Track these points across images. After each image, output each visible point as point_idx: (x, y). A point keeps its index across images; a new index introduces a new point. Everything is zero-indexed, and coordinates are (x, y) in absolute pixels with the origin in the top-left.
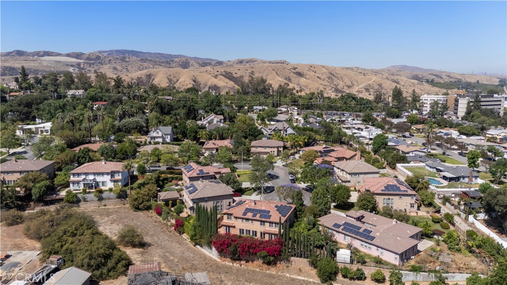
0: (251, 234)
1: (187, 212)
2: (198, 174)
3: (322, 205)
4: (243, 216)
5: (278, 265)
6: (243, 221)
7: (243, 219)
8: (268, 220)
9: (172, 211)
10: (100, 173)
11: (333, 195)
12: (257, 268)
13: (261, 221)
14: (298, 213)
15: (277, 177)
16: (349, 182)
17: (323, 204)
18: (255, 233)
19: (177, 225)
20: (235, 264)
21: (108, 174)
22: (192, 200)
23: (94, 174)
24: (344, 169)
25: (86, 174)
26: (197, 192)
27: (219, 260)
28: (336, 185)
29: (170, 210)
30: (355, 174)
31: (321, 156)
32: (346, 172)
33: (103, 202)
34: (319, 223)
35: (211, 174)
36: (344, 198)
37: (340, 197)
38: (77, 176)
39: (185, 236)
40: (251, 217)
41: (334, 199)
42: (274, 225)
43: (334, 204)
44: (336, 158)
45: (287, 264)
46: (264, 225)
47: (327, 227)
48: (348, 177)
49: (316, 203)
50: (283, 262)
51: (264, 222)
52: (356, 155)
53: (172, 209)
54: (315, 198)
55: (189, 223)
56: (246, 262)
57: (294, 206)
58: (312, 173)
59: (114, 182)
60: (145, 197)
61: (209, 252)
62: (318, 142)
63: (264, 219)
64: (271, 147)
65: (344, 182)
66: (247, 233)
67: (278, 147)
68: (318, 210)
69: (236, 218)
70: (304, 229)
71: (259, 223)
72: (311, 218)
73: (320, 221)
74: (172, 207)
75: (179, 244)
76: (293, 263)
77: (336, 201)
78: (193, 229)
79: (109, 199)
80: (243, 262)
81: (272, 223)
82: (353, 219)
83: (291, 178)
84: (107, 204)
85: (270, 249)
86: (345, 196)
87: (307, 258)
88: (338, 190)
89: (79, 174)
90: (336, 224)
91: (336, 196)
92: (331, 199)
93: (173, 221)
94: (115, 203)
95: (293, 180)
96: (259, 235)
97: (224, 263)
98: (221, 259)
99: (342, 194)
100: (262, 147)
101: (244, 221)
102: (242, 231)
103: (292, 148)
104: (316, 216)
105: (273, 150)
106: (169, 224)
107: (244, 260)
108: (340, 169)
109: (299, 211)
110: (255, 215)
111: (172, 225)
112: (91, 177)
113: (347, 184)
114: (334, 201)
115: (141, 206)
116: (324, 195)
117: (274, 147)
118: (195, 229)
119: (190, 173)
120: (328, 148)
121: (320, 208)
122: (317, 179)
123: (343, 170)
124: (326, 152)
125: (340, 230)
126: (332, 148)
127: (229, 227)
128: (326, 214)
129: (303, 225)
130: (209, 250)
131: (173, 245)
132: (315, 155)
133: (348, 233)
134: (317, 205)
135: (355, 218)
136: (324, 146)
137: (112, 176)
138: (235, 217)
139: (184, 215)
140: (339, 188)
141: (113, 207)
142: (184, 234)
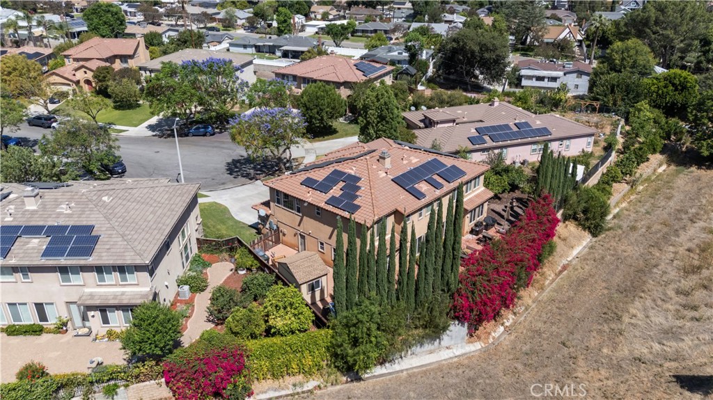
90: (470, 138)
98: (479, 338)
130: (427, 347)
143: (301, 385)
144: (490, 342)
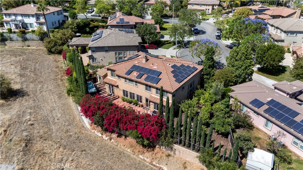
2: (117, 23)
3: (240, 69)
4: (127, 76)
5: (157, 149)
6: (126, 81)
10: (26, 14)
11: (260, 55)
13: (146, 85)
14: (205, 77)
15: (204, 33)
16: (283, 41)
17: (243, 68)
18: (140, 98)
20: (104, 136)
21: (33, 16)
23: (22, 15)
24: (279, 27)
25: (15, 15)
27: (88, 126)
28: (266, 44)
30: (292, 33)
31: (255, 15)
32: (281, 30)
33: (27, 43)
34: (231, 94)
35: (131, 23)
36: (274, 61)
37: (269, 59)
38: (8, 17)
40: (135, 78)
41: (260, 61)
43: (258, 66)
44: (271, 16)
45: (169, 152)
46: (150, 90)
47: (241, 103)
48: (283, 36)
49: (233, 66)
51: (150, 87)
52: (295, 13)
54: (233, 59)
56: (118, 137)
57: (200, 68)
58: (239, 28)
59: (39, 24)
60: (59, 41)
62: (254, 3)
63: (149, 83)
64: (207, 5)
65: (277, 41)
66: (131, 97)
67: (213, 5)
68: (234, 75)
70: (206, 101)
71: (145, 87)
72: (221, 86)
73: (233, 91)
76: (177, 152)
77: (263, 63)
79: (33, 40)
80: (114, 136)
82: (285, 95)
83: (217, 34)
84: (30, 44)
85: (143, 129)
86: (277, 59)
87: (198, 151)
88: (268, 50)
89: (9, 15)
90: (256, 99)
91: (264, 57)
92: (257, 60)
94: (38, 45)
95: (218, 36)
96: (144, 101)
97: (93, 131)
98: (91, 126)
99: (273, 56)
100: (198, 4)
101: (128, 81)
102: (125, 93)
103: (228, 8)
104: (229, 83)
105: (208, 7)
107: (117, 133)
108: (274, 26)
109: (207, 75)
110: (140, 76)
112: (19, 18)
113: (280, 44)
114: (259, 63)
115: (53, 50)
116: (246, 55)
117: (209, 5)
120: (264, 7)
121: (237, 73)
122: (244, 35)
123: (277, 28)
124: (261, 11)
125: (261, 110)
126: (268, 8)
127: (112, 86)
128: (244, 81)
129: (207, 95)
132: (248, 13)
133: (273, 119)
134: (234, 69)
135: (288, 94)
136: (260, 6)
137: (38, 19)
138: (117, 75)
140: (269, 48)
141: (35, 48)
144: (92, 131)
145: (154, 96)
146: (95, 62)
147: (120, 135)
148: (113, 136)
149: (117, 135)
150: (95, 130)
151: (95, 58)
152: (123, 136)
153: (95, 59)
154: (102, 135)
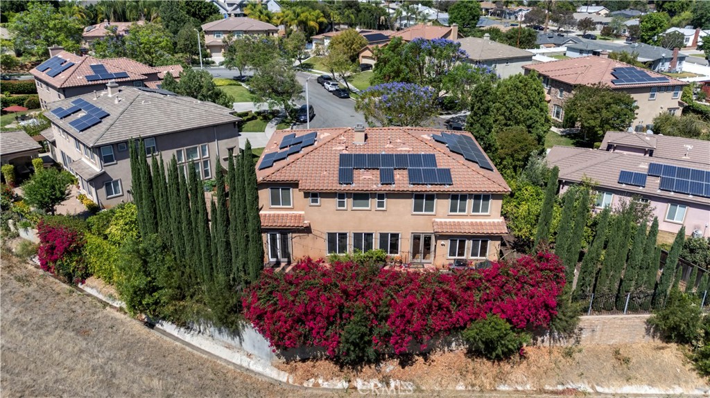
0: (376, 245)
1: (82, 198)
2: (89, 78)
4: (344, 187)
6: (341, 204)
7: (341, 195)
8: (447, 188)
9: (18, 199)
12: (457, 380)
13: (418, 196)
18: (391, 242)
19: (50, 251)
20: (359, 383)
22: (97, 149)
26: (106, 122)
27: (283, 377)
29: (8, 194)
30: (490, 63)
34: (564, 176)
35: (133, 76)
39: (94, 287)
40: (377, 186)
42: (470, 203)
45: (564, 344)
46: (429, 208)
47: (599, 187)
50: (546, 338)
51: (431, 197)
52: (449, 33)
53: (18, 191)
55: (106, 237)
56: (403, 365)
57: (471, 135)
61: (229, 347)
63: (429, 188)
66: (357, 247)
69: (313, 195)
71: (411, 202)
74: (16, 183)
75: (78, 332)
78: (138, 265)
80: (390, 367)
81: (464, 197)
83: (332, 88)
93: (32, 236)
95: (343, 91)
96: (405, 246)
98: (293, 370)
100: (231, 32)
101: (349, 202)
102: (336, 241)
106: (15, 246)
107: (392, 356)
110: (387, 178)
111: (28, 251)
117: (258, 32)
118: (145, 263)
119: (63, 76)
124: (371, 39)
125: (653, 189)
127: (285, 232)
130: (226, 338)
131: (50, 341)
133: (689, 198)
135: (648, 152)
138: (307, 195)
139: (70, 207)
142: (88, 281)
143: (115, 299)
144: (305, 385)
145: (443, 220)
146: (114, 195)
147: (405, 360)
148: (388, 370)
149: (396, 361)
150: (317, 377)
151: (114, 179)
152: (417, 357)
153: (116, 183)
154: (350, 381)
